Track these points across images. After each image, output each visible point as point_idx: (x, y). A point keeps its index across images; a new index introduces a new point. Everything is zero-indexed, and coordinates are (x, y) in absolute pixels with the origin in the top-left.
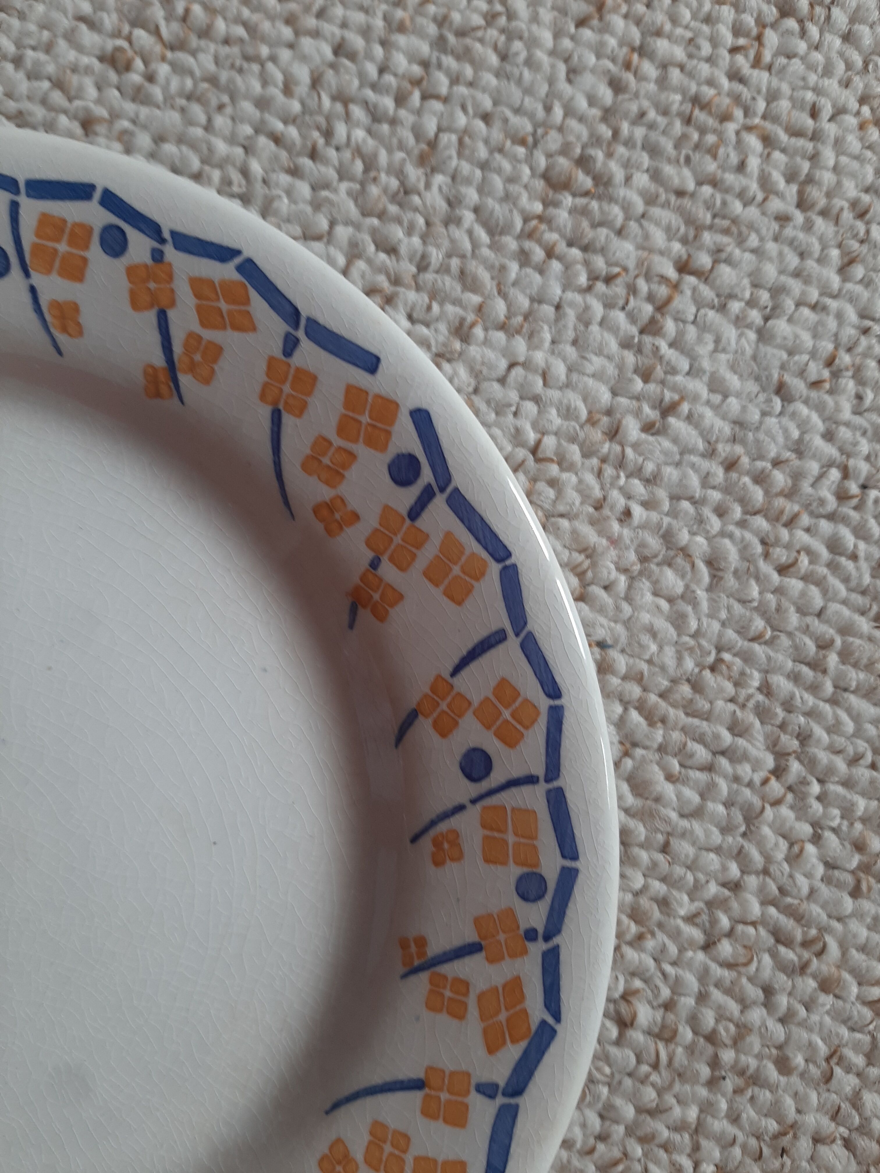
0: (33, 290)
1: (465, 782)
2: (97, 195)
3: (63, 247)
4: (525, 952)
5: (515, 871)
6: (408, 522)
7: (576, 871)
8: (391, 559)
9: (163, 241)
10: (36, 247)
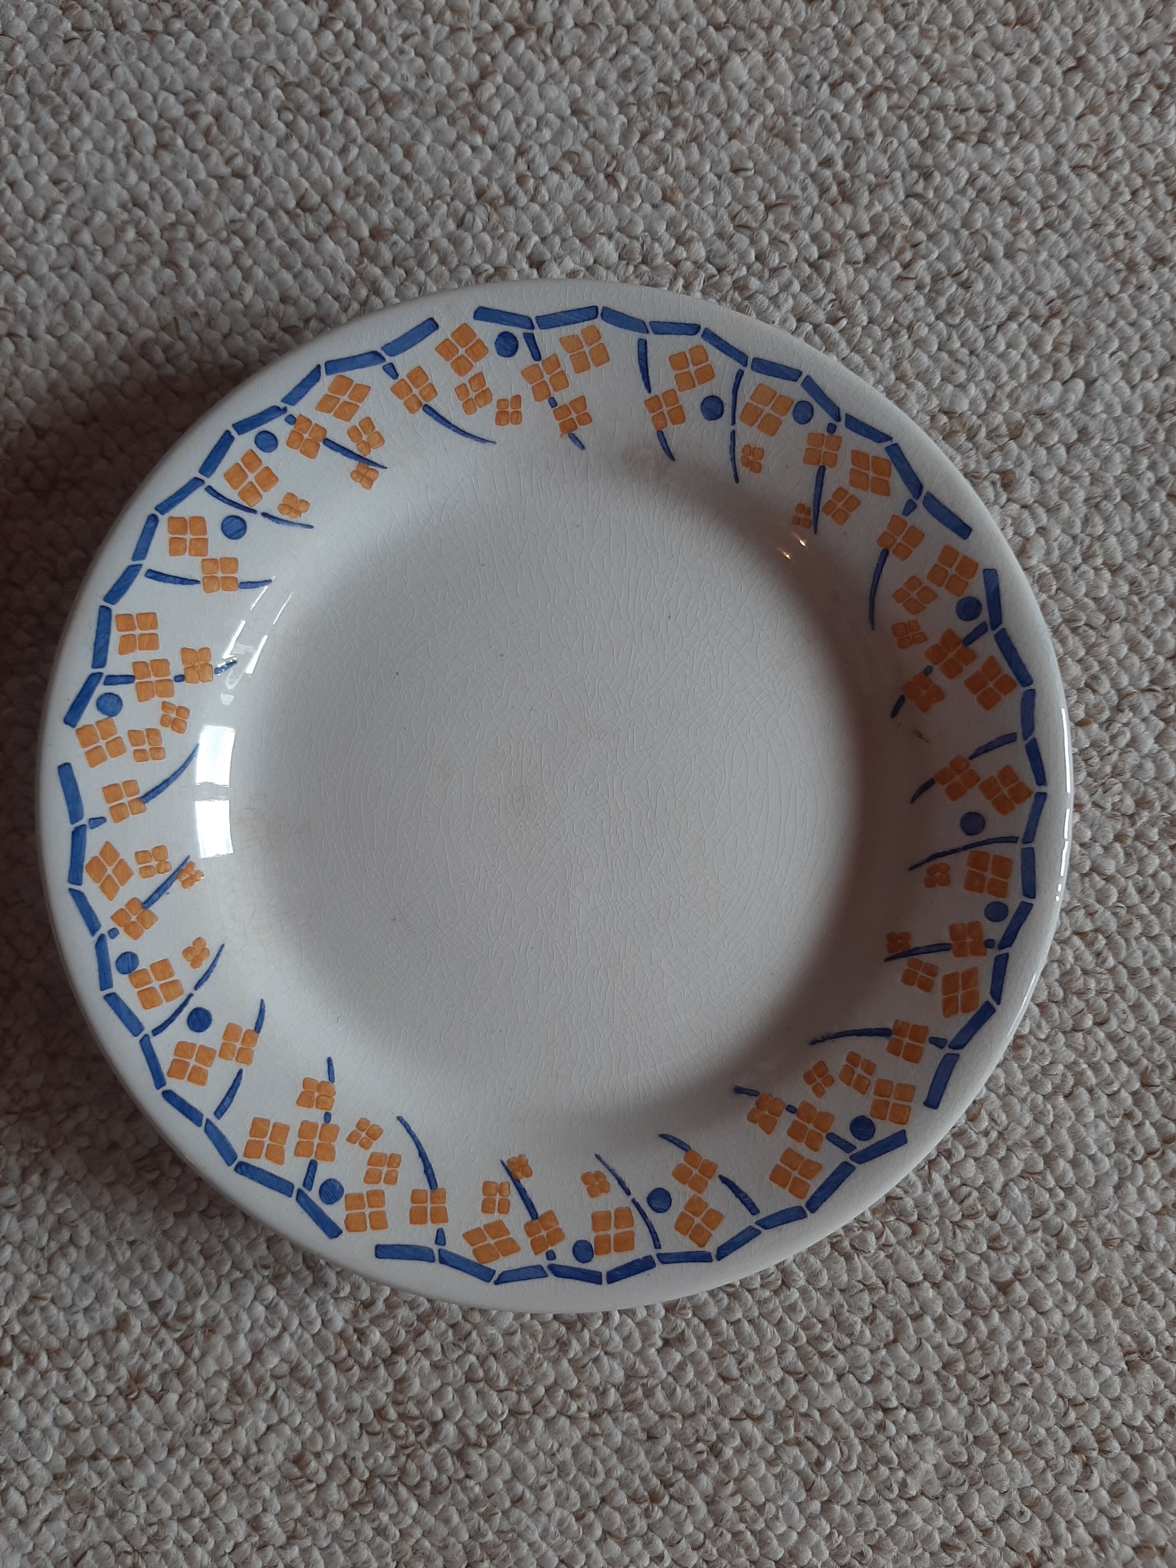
0: (265, 515)
1: (719, 422)
2: (234, 433)
3: (251, 477)
4: (839, 438)
5: (788, 419)
6: (540, 363)
7: (808, 377)
8: (556, 390)
9: (285, 410)
10: (240, 494)
